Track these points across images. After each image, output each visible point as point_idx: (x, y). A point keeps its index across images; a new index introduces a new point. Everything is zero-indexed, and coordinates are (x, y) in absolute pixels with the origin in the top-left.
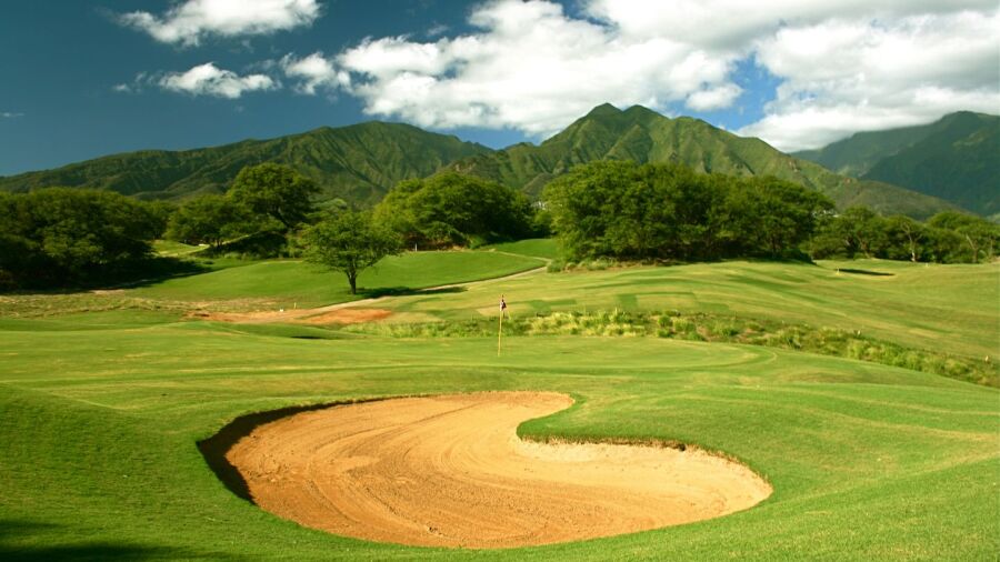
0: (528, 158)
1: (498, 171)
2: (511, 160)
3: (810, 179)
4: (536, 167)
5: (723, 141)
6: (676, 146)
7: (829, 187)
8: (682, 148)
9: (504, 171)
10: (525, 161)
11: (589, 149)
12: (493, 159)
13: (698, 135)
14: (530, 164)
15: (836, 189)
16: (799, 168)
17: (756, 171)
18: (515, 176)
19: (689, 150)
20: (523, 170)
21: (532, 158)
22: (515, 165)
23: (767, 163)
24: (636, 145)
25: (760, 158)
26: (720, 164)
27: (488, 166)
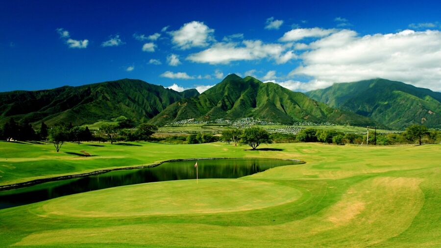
0: (207, 100)
1: (196, 105)
2: (200, 101)
3: (322, 110)
4: (210, 104)
5: (287, 93)
6: (268, 95)
7: (330, 113)
8: (271, 96)
9: (198, 105)
10: (206, 101)
11: (231, 95)
12: (193, 100)
13: (277, 91)
14: (208, 103)
15: (332, 114)
16: (318, 105)
17: (301, 106)
18: (203, 107)
19: (274, 97)
20: (206, 105)
21: (209, 100)
22: (202, 103)
23: (305, 103)
24: (251, 94)
25: (302, 101)
26: (287, 103)
27: (192, 103)
